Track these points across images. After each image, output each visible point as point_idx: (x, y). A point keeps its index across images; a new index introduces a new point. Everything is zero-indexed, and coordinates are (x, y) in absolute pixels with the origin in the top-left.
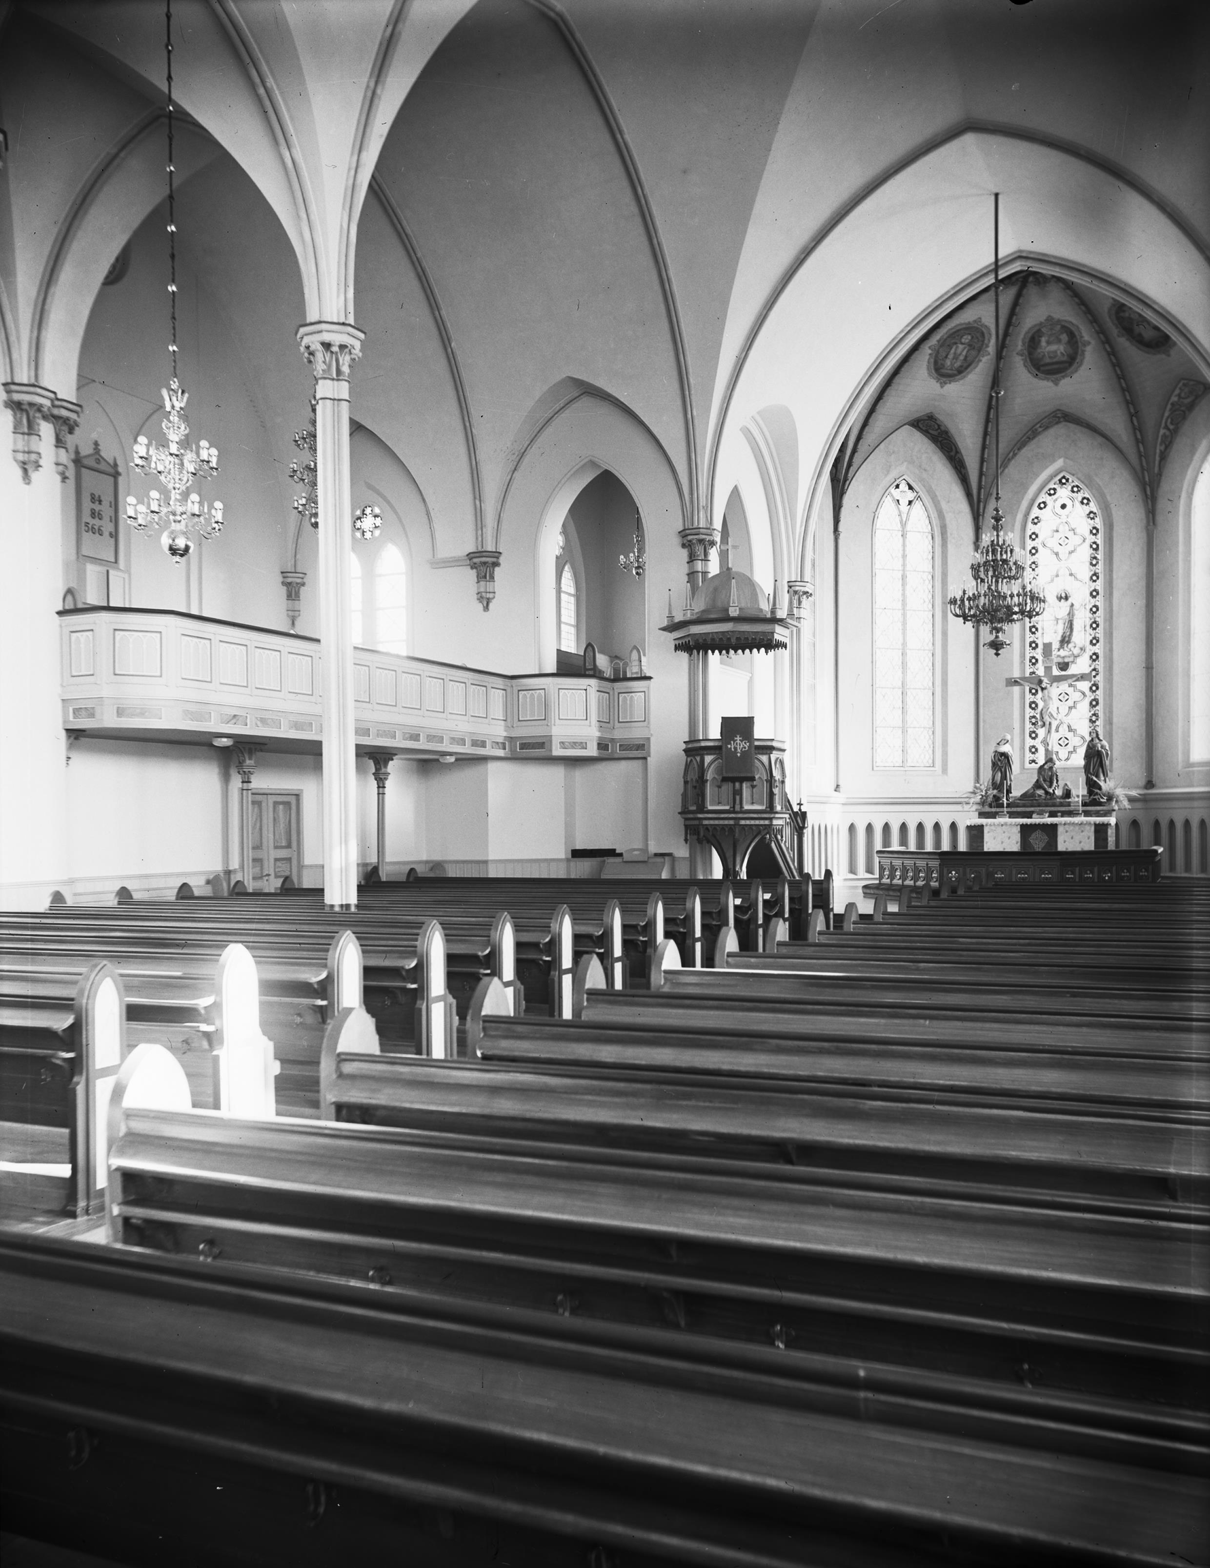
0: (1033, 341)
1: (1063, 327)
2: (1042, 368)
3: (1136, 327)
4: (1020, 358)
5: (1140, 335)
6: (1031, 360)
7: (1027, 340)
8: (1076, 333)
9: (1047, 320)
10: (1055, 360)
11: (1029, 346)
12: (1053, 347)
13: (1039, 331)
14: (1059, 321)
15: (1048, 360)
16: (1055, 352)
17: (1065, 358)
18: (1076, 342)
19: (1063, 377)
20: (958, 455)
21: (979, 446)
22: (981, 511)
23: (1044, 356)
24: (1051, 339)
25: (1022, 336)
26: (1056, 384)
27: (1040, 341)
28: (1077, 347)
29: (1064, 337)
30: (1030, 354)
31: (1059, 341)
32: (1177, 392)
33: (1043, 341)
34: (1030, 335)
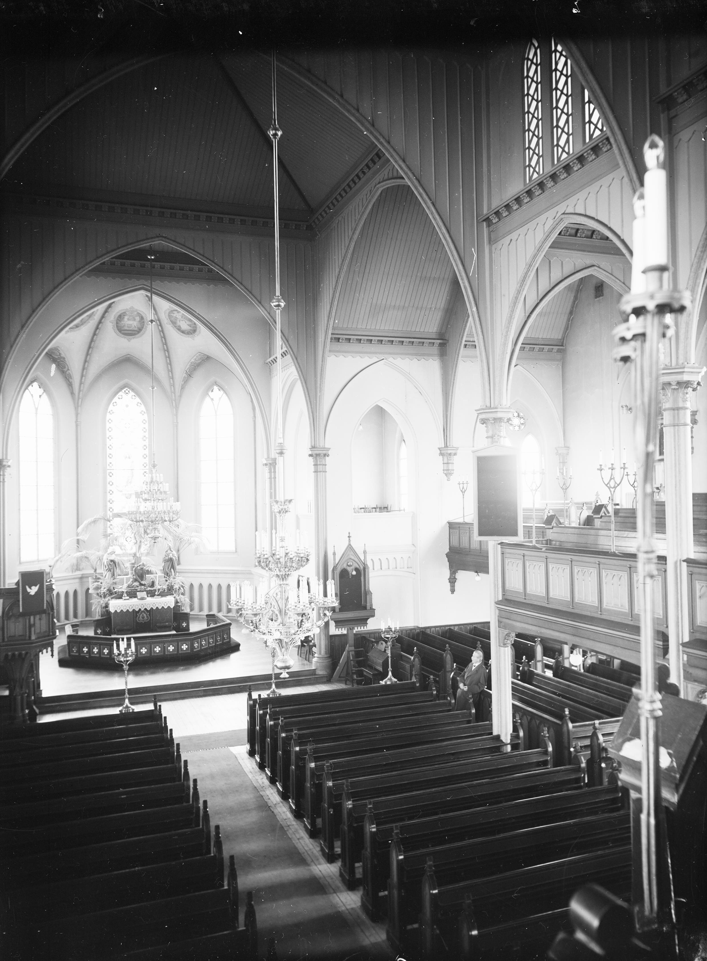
0: (120, 317)
1: (138, 313)
2: (123, 332)
3: (178, 322)
4: (111, 324)
5: (180, 326)
6: (117, 326)
7: (117, 316)
8: (145, 318)
9: (130, 308)
10: (131, 329)
11: (117, 319)
12: (130, 322)
13: (125, 312)
14: (137, 310)
15: (126, 328)
16: (131, 325)
17: (136, 329)
18: (144, 322)
19: (134, 338)
20: (69, 371)
21: (81, 367)
22: (80, 404)
23: (124, 326)
24: (130, 318)
25: (114, 313)
26: (129, 341)
27: (124, 318)
28: (144, 325)
29: (138, 319)
30: (117, 323)
31: (135, 320)
32: (195, 357)
33: (126, 317)
34: (119, 314)
